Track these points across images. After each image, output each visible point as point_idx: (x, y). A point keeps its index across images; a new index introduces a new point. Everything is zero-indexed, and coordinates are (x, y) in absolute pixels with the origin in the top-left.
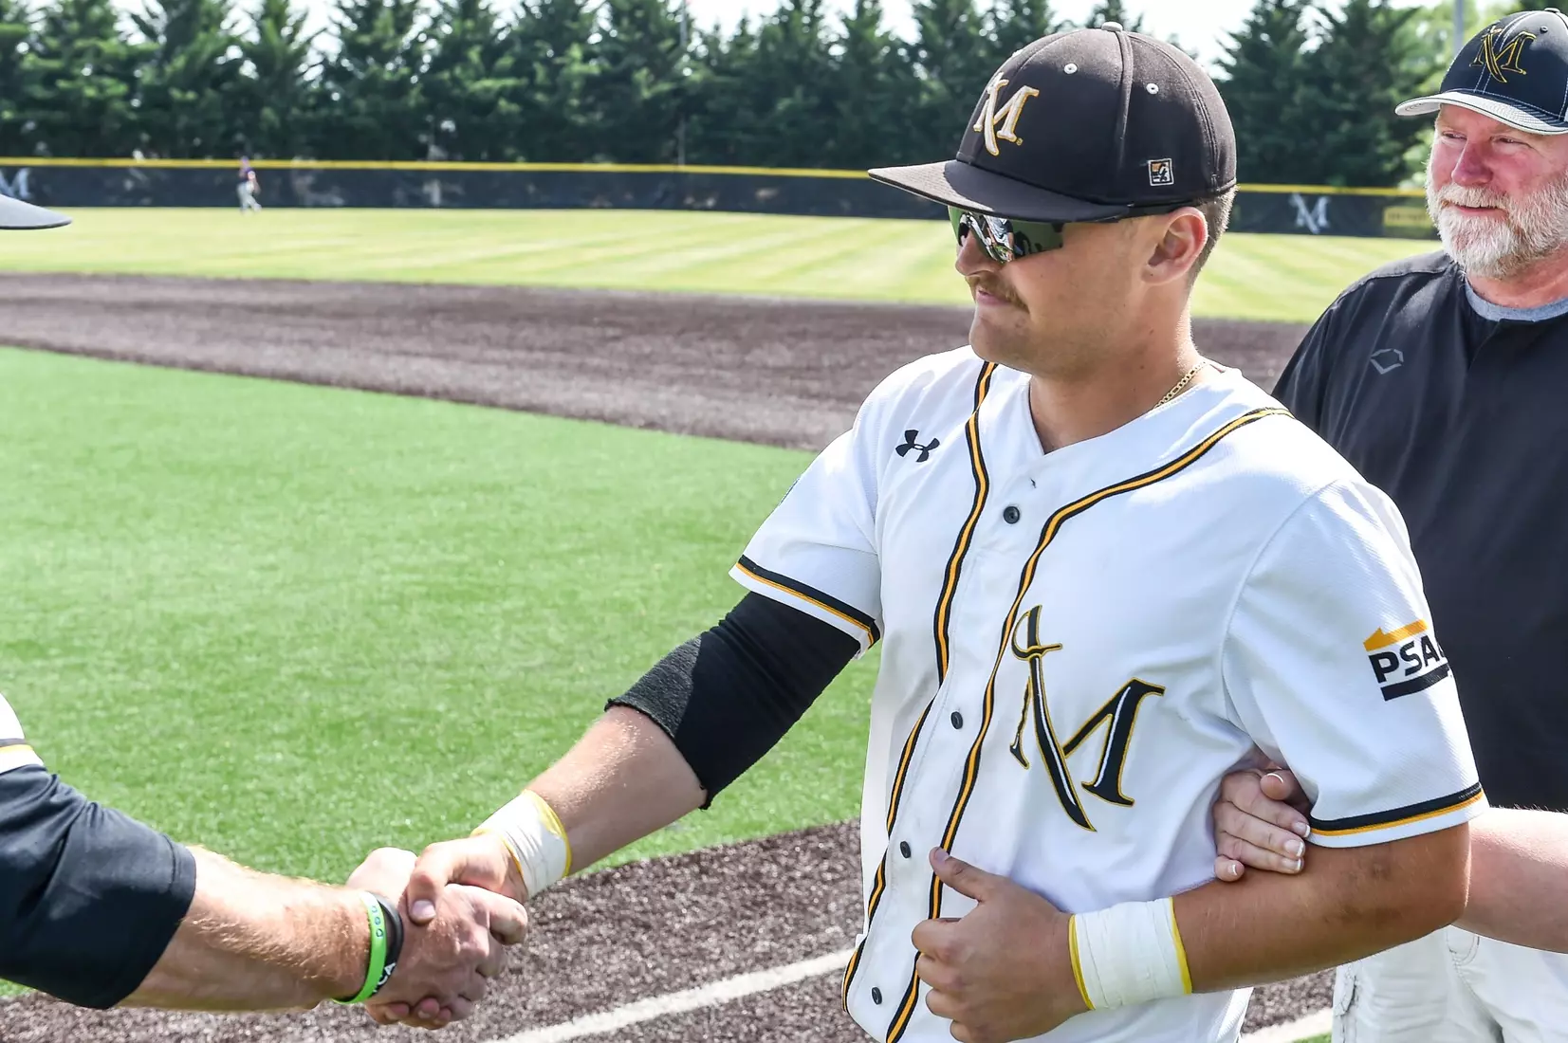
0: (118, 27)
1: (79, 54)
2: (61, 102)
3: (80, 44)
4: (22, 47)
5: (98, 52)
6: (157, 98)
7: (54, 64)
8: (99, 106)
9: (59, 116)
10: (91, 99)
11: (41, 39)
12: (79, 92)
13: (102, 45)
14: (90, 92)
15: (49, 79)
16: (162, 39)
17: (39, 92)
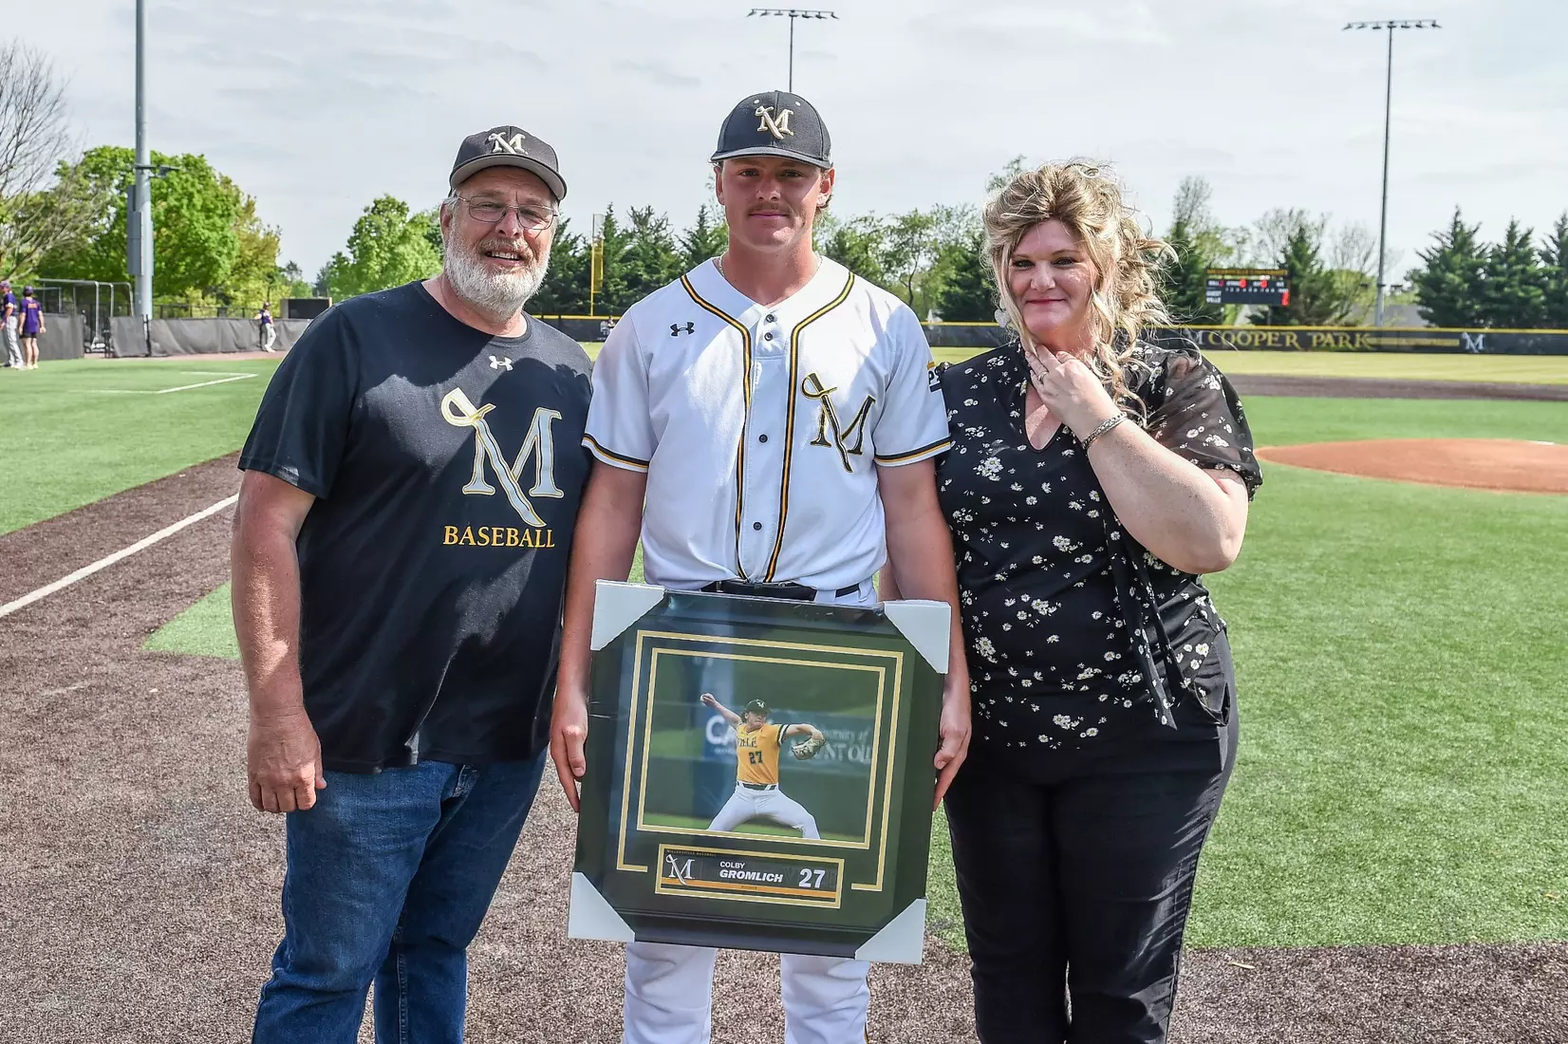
0: (1533, 258)
1: (1514, 273)
2: (1505, 300)
3: (1514, 268)
4: (1481, 271)
5: (1523, 271)
6: (1554, 297)
7: (1502, 279)
8: (1525, 301)
9: (1504, 307)
10: (1520, 298)
11: (1492, 266)
12: (1514, 294)
13: (1528, 268)
14: (1521, 294)
15: (1499, 287)
16: (1556, 263)
17: (1493, 294)
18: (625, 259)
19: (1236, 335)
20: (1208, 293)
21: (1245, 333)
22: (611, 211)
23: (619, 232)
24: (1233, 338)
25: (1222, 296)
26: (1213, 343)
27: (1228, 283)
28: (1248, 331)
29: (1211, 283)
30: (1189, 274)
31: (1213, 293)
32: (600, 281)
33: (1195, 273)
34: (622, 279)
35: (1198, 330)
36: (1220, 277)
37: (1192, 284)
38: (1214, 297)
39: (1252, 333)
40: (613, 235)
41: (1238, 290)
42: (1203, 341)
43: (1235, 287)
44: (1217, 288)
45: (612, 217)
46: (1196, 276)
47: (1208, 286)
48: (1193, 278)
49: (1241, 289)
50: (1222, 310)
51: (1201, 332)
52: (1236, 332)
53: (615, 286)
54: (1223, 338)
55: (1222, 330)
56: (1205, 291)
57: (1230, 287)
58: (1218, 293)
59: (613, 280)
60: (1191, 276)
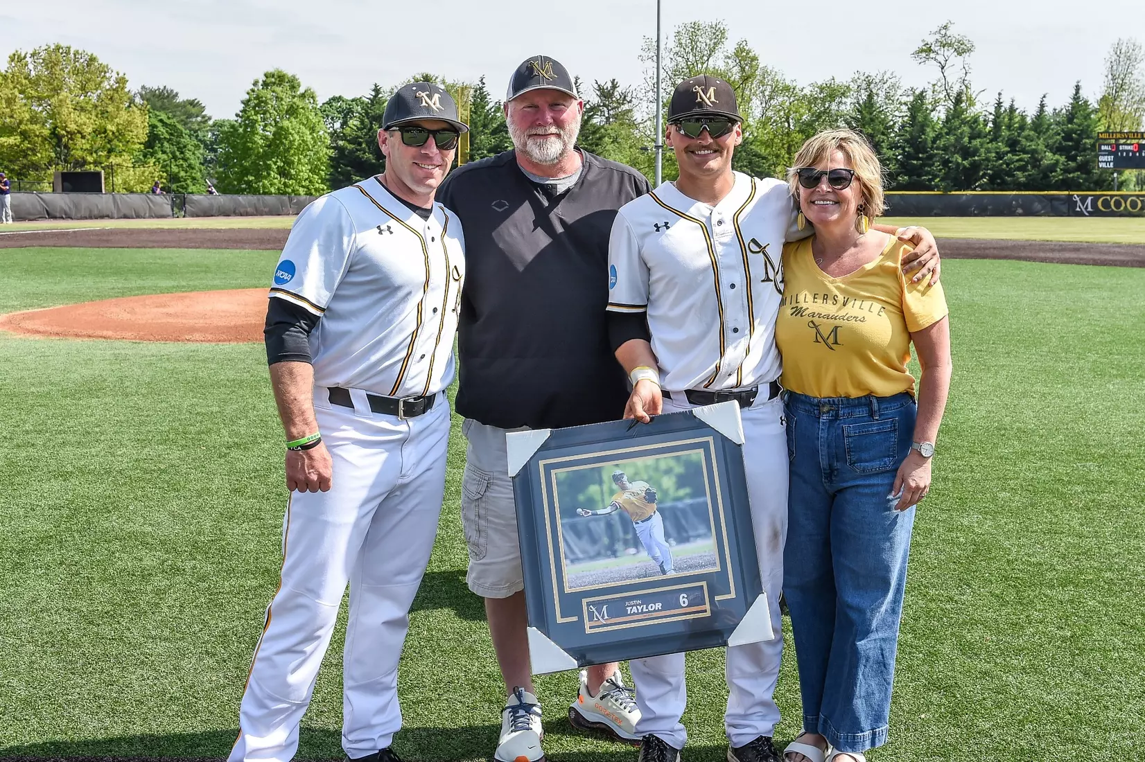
18: (494, 132)
19: (1125, 203)
20: (1101, 158)
21: (1134, 198)
22: (484, 84)
23: (491, 105)
24: (1123, 205)
25: (1114, 161)
26: (1103, 209)
27: (1121, 148)
28: (1138, 196)
29: (1103, 148)
30: (1083, 139)
31: (1105, 158)
32: (466, 154)
33: (1088, 137)
34: (489, 151)
35: (1087, 196)
36: (1113, 141)
37: (1085, 150)
38: (1106, 162)
39: (1141, 198)
40: (483, 108)
41: (1131, 154)
42: (1092, 208)
43: (1128, 152)
44: (1109, 153)
45: (485, 89)
46: (1087, 141)
47: (1100, 150)
48: (1085, 143)
49: (1132, 151)
50: (1115, 175)
51: (1090, 198)
52: (1125, 197)
53: (481, 158)
54: (1112, 203)
55: (1112, 196)
56: (1097, 156)
57: (1122, 151)
58: (1111, 158)
59: (480, 152)
60: (1084, 141)
